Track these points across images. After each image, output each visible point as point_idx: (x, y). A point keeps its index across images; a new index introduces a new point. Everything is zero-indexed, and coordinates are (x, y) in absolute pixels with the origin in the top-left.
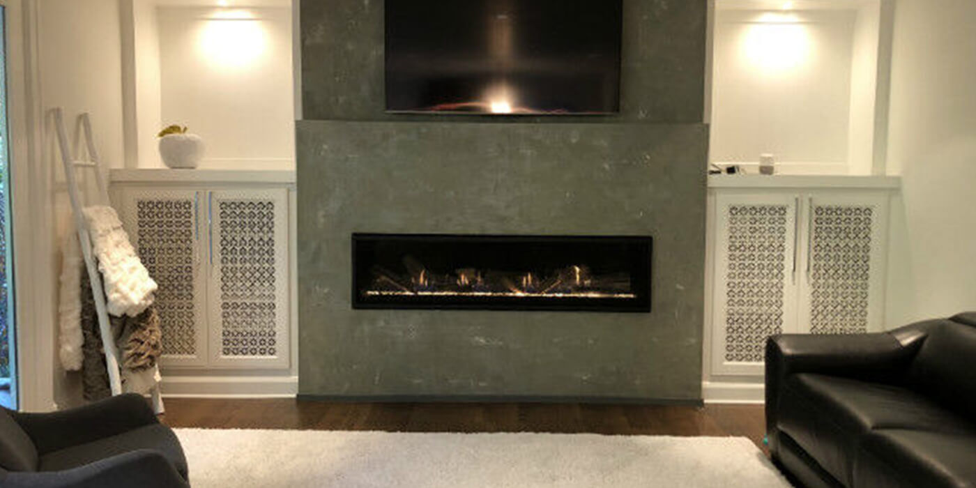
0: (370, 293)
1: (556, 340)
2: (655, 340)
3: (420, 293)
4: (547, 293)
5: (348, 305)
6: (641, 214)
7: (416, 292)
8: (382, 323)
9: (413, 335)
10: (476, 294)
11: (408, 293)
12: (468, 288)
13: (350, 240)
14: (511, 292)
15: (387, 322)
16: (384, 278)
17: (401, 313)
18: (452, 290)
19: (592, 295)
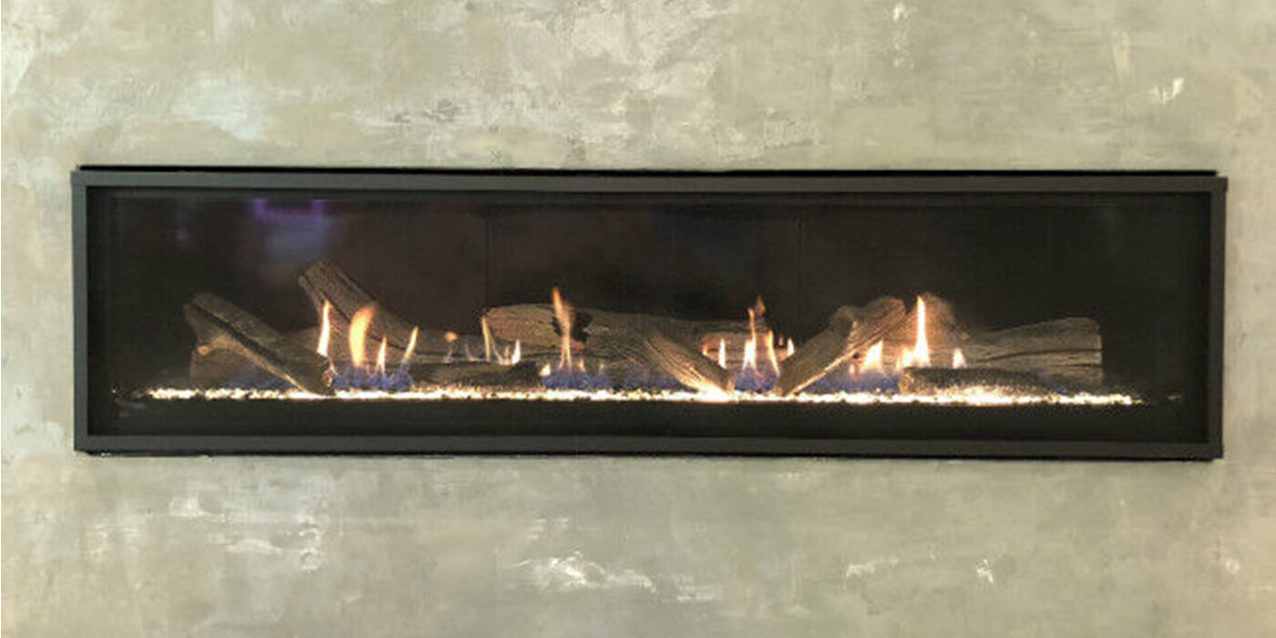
0: (161, 394)
1: (853, 569)
2: (1231, 565)
3: (342, 395)
4: (807, 390)
5: (59, 432)
6: (1178, 84)
7: (332, 393)
8: (190, 508)
9: (312, 554)
10: (551, 395)
11: (300, 394)
12: (525, 374)
13: (66, 191)
14: (679, 387)
15: (208, 503)
16: (222, 341)
17: (264, 469)
18: (465, 382)
19: (979, 396)
